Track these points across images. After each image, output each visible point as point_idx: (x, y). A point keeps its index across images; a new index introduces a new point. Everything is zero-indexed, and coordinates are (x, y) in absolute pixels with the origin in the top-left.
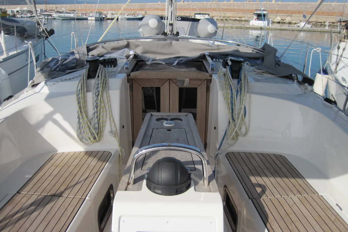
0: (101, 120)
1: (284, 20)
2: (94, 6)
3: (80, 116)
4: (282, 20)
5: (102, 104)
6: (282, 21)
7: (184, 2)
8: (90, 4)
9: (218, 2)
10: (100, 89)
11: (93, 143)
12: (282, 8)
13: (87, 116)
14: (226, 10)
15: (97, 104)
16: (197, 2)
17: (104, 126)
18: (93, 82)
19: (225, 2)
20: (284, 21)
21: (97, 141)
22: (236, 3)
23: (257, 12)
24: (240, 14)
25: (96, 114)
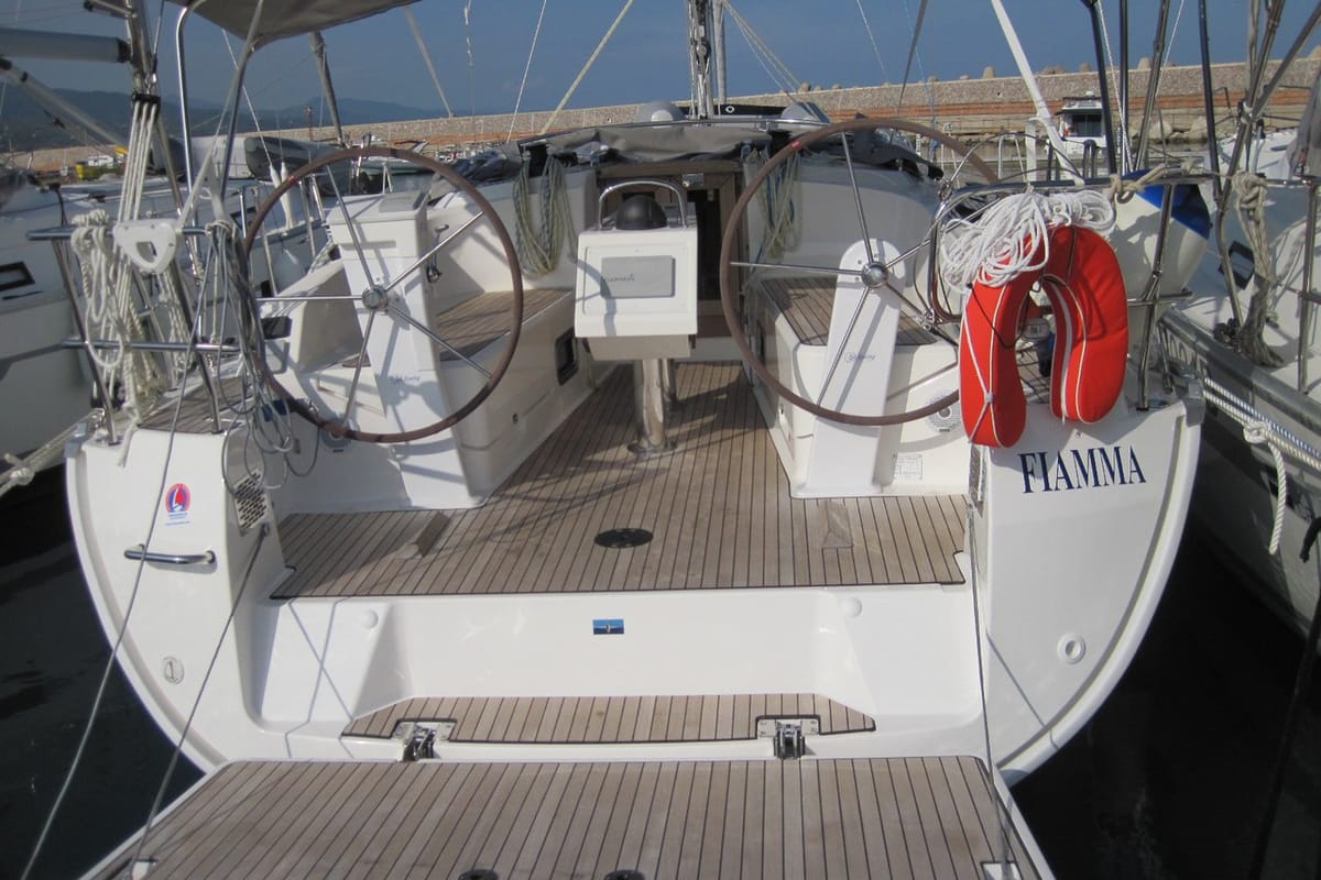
0: (554, 237)
1: (1182, 131)
2: (481, 121)
3: (521, 231)
4: (1174, 131)
5: (556, 212)
6: (1177, 134)
7: (809, 89)
8: (466, 118)
9: (937, 81)
10: (552, 187)
11: (545, 273)
12: (1175, 85)
13: (531, 230)
14: (968, 108)
15: (547, 211)
16: (860, 86)
17: (560, 246)
18: (538, 181)
19: (963, 80)
20: (1185, 135)
21: (549, 271)
22: (1001, 81)
23: (1070, 106)
24: (1018, 119)
25: (546, 229)
